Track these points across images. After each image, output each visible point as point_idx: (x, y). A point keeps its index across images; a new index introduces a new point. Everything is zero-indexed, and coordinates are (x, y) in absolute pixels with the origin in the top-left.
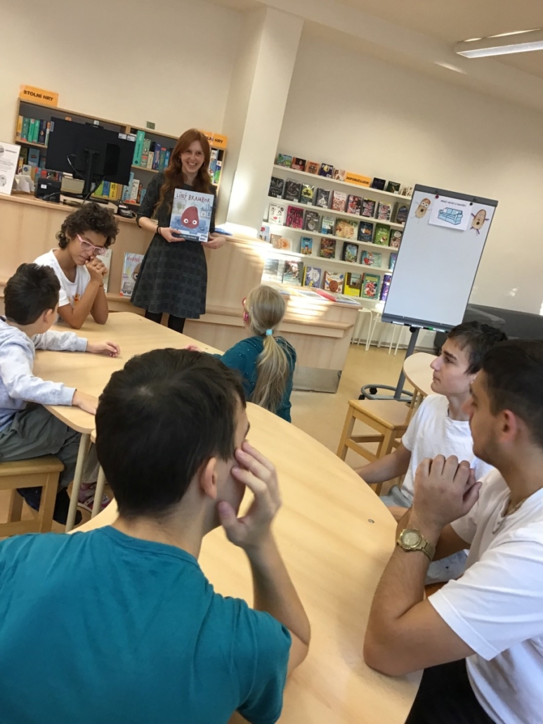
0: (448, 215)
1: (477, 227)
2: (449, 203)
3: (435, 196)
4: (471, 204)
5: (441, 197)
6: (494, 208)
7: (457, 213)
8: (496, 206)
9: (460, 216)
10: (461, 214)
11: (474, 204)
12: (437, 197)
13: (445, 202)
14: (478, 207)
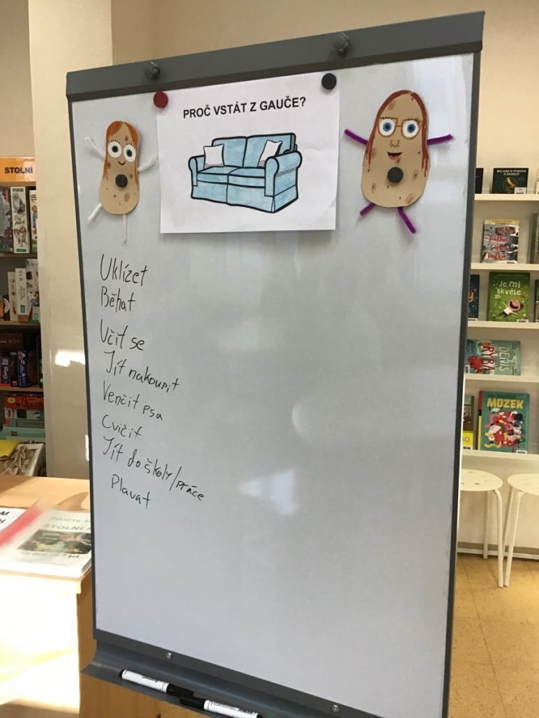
2: (221, 110)
3: (150, 97)
4: (329, 83)
5: (180, 98)
10: (293, 149)
11: (344, 76)
12: (161, 102)
13: (204, 112)
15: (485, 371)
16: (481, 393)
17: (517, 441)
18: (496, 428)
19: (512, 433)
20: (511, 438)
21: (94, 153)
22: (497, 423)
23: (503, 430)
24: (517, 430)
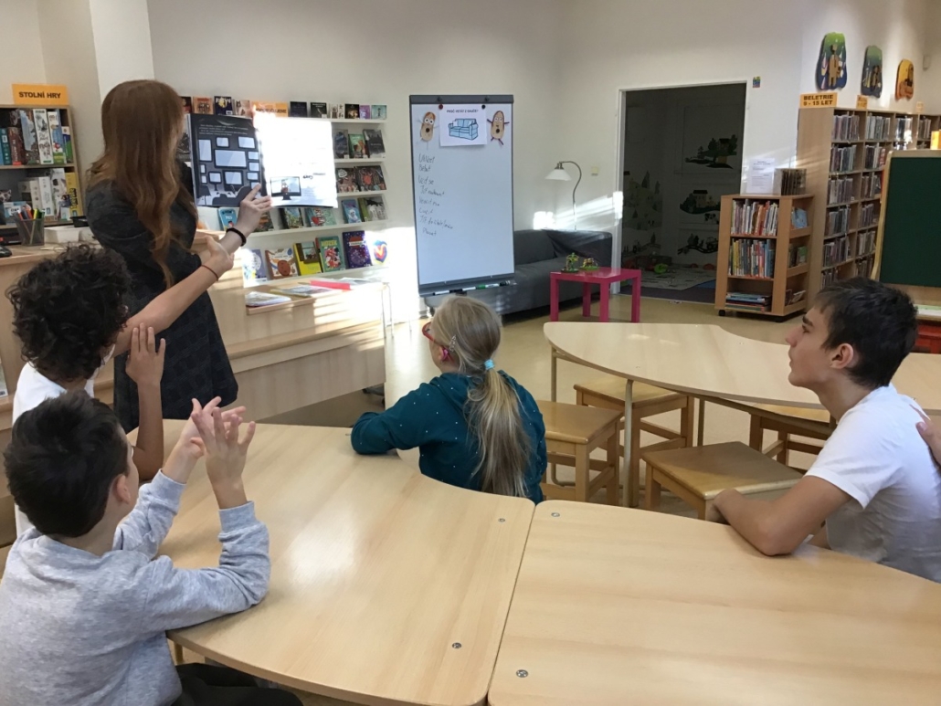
0: (460, 129)
1: (497, 136)
2: (457, 111)
3: (437, 106)
4: (484, 107)
5: (446, 106)
6: (510, 105)
7: (470, 123)
8: (512, 102)
9: (475, 126)
10: (475, 123)
11: (487, 105)
12: (441, 107)
13: (452, 111)
14: (492, 108)
15: (321, 224)
16: (317, 239)
17: (339, 264)
18: (329, 259)
19: (336, 260)
20: (337, 262)
21: (419, 121)
22: (328, 255)
23: (332, 259)
24: (338, 257)
